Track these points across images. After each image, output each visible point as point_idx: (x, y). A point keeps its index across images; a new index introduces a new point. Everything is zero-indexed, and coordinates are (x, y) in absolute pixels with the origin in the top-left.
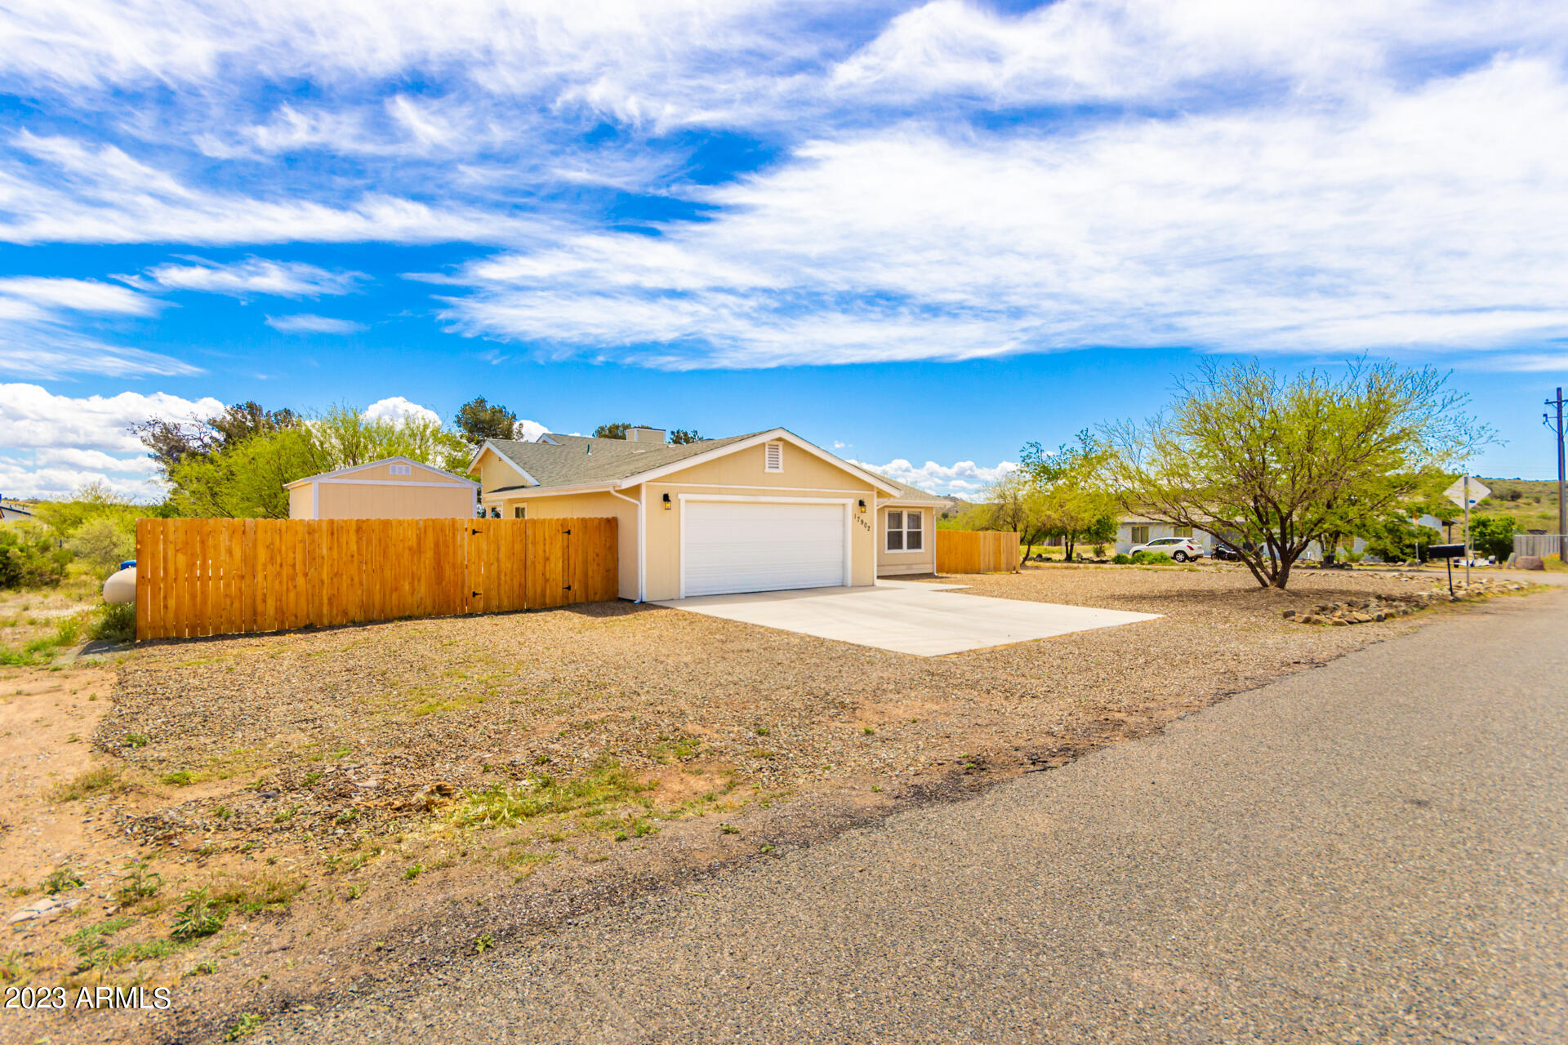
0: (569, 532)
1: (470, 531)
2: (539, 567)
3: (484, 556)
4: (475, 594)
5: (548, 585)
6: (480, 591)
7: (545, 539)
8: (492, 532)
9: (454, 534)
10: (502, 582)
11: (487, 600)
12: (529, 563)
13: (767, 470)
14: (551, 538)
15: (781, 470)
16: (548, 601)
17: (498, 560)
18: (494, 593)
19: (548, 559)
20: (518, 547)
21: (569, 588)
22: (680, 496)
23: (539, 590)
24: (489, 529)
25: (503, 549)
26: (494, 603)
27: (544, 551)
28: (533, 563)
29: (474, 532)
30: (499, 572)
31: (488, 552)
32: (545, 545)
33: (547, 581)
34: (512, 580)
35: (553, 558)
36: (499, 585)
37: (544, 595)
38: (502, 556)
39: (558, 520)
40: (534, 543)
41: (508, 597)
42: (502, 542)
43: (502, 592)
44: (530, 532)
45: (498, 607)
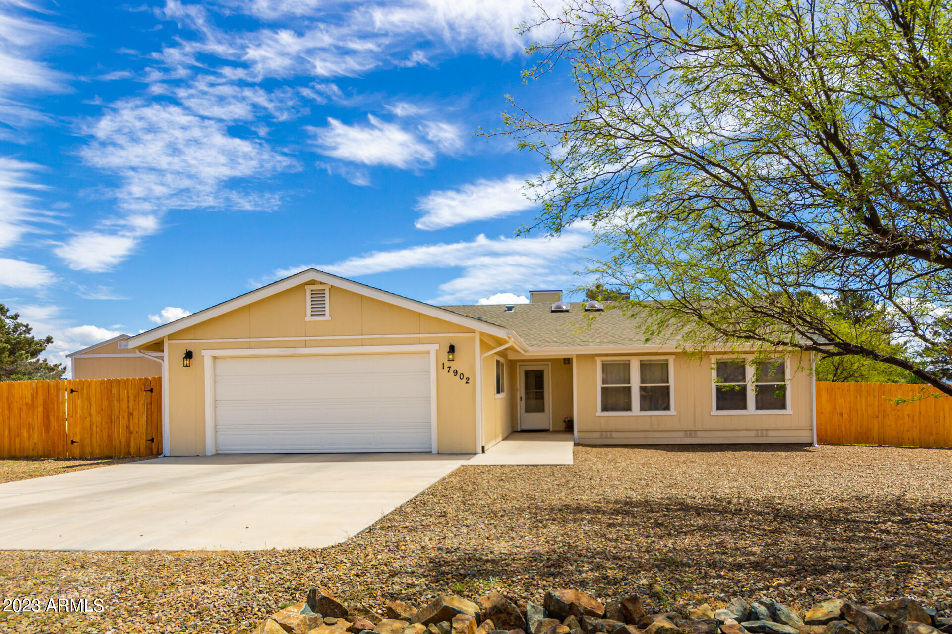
0: (151, 391)
1: (69, 390)
2: (124, 422)
3: (79, 410)
4: (73, 442)
5: (132, 436)
6: (77, 439)
7: (128, 397)
8: (85, 391)
9: (57, 393)
10: (94, 434)
11: (82, 446)
12: (114, 417)
13: (309, 318)
14: (135, 397)
15: (327, 317)
16: (132, 451)
17: (90, 414)
18: (87, 442)
19: (132, 414)
20: (105, 403)
21: (152, 440)
22: (204, 352)
23: (123, 440)
24: (83, 389)
25: (94, 405)
26: (88, 449)
27: (128, 407)
28: (118, 417)
29: (72, 391)
30: (91, 425)
31: (83, 408)
32: (128, 401)
33: (131, 433)
34: (101, 431)
35: (136, 413)
36: (92, 435)
37: (128, 445)
38: (93, 411)
39: (140, 379)
40: (119, 400)
41: (99, 446)
42: (93, 400)
43: (94, 441)
44: (115, 391)
45: (92, 454)
